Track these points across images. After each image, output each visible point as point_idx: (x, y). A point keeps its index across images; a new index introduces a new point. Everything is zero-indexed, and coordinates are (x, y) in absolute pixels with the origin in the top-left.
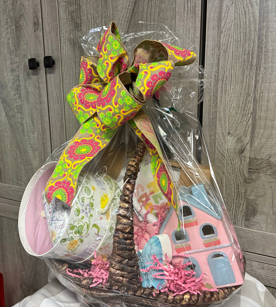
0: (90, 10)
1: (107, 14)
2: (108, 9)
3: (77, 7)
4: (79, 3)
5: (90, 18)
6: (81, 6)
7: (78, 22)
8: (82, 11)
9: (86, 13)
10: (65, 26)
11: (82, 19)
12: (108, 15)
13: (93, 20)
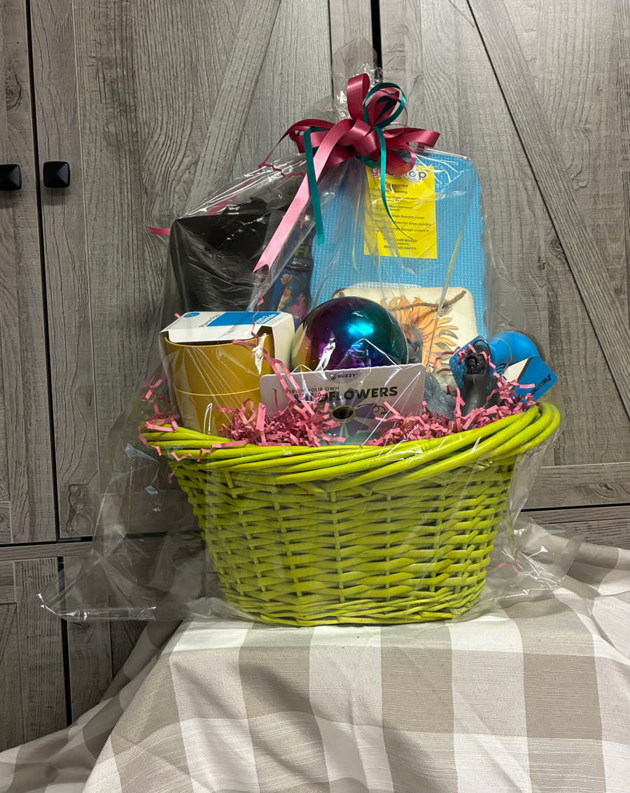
0: (157, 83)
1: (198, 94)
2: (200, 85)
3: (125, 73)
4: (130, 66)
5: (159, 98)
6: (136, 72)
7: (127, 101)
8: (138, 81)
9: (149, 87)
10: (93, 106)
11: (140, 97)
12: (199, 97)
13: (164, 102)
